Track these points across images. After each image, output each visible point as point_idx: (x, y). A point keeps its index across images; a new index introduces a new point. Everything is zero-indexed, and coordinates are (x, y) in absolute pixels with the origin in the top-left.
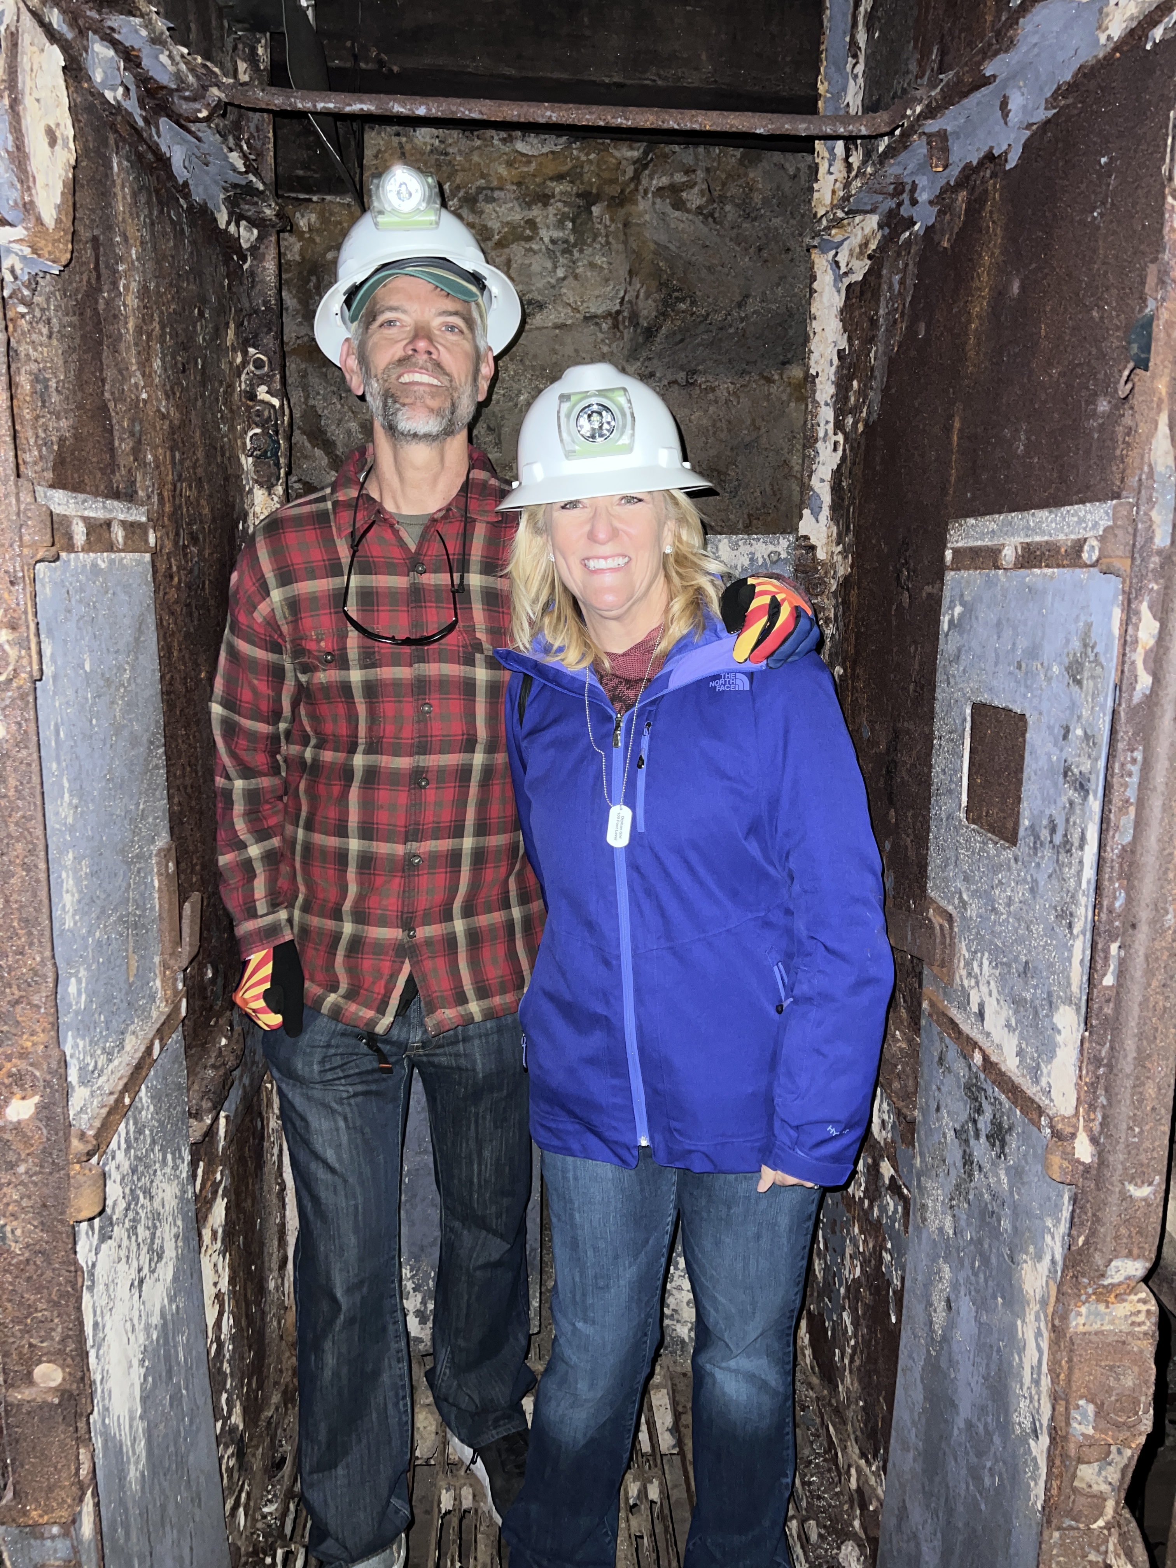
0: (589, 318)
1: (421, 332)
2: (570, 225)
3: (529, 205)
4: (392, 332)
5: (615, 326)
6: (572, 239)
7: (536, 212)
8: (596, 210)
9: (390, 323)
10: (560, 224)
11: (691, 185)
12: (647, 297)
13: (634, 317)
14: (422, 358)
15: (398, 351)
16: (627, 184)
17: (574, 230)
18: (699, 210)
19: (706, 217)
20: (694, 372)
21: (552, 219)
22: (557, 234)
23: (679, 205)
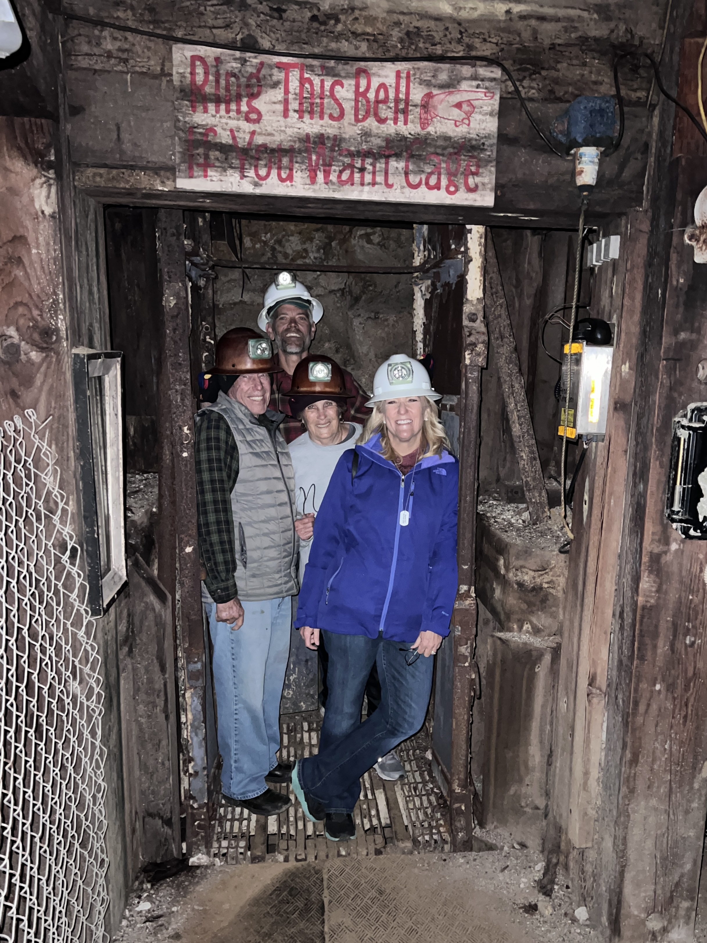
0: (332, 292)
1: (293, 321)
2: (322, 251)
3: (304, 243)
4: (283, 321)
5: (343, 294)
6: (323, 257)
7: (307, 246)
8: (333, 244)
9: (282, 319)
10: (318, 251)
11: (374, 233)
12: (356, 285)
13: (350, 292)
14: (293, 329)
15: (285, 326)
16: (347, 233)
17: (324, 253)
18: (378, 244)
19: (381, 246)
20: (378, 313)
21: (314, 249)
22: (317, 255)
23: (369, 242)
